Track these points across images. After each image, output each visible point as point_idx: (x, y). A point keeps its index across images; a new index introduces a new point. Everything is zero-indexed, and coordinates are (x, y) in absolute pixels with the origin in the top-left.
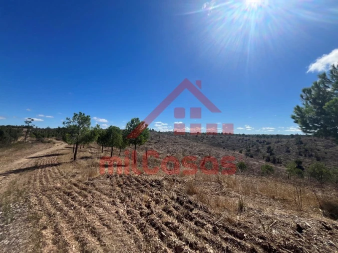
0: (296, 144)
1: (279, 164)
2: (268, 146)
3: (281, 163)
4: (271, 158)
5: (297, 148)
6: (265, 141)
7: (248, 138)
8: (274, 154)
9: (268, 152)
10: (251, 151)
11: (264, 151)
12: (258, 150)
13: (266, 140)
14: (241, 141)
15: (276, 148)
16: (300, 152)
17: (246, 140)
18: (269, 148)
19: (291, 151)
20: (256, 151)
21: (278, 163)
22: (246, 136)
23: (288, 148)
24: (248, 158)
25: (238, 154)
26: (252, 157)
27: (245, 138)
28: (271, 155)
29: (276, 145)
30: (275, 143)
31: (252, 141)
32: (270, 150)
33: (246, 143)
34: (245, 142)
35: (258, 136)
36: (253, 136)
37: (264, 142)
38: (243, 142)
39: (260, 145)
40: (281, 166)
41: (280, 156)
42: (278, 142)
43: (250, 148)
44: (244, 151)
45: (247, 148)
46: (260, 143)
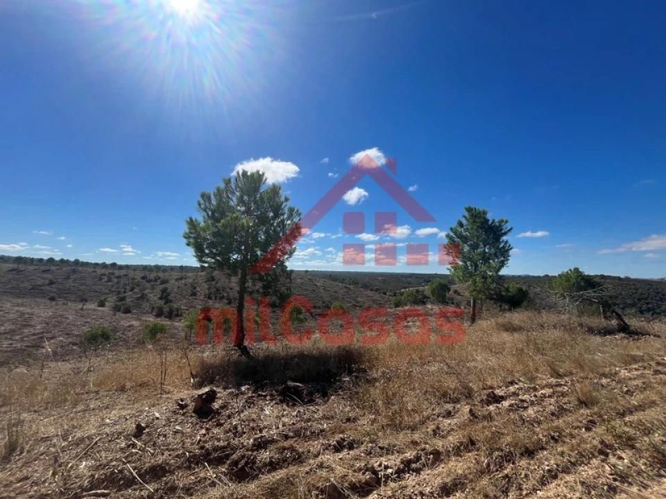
0: (206, 282)
1: (178, 318)
2: (163, 286)
3: (181, 315)
4: (166, 309)
5: (207, 287)
6: (160, 278)
7: (123, 272)
8: (171, 301)
9: (161, 298)
10: (128, 300)
11: (154, 298)
12: (143, 297)
13: (161, 274)
14: (106, 279)
15: (175, 290)
16: (209, 294)
17: (119, 277)
18: (164, 291)
19: (198, 294)
20: (138, 299)
21: (177, 315)
22: (121, 267)
23: (195, 288)
24: (120, 315)
25: (95, 310)
26: (127, 311)
27: (117, 273)
28: (165, 304)
29: (176, 283)
30: (177, 280)
31: (133, 279)
32: (164, 294)
33: (118, 283)
34: (116, 280)
35: (145, 268)
36: (135, 268)
37: (156, 280)
38: (110, 280)
39: (148, 285)
40: (180, 320)
41: (181, 304)
42: (181, 279)
43: (125, 292)
44: (112, 300)
45: (119, 293)
46: (149, 281)
